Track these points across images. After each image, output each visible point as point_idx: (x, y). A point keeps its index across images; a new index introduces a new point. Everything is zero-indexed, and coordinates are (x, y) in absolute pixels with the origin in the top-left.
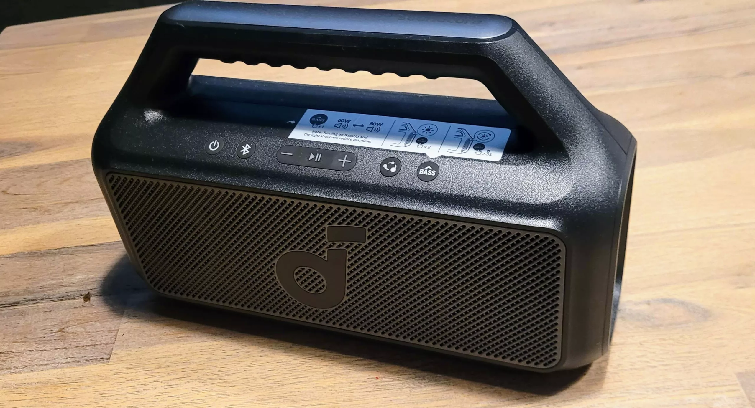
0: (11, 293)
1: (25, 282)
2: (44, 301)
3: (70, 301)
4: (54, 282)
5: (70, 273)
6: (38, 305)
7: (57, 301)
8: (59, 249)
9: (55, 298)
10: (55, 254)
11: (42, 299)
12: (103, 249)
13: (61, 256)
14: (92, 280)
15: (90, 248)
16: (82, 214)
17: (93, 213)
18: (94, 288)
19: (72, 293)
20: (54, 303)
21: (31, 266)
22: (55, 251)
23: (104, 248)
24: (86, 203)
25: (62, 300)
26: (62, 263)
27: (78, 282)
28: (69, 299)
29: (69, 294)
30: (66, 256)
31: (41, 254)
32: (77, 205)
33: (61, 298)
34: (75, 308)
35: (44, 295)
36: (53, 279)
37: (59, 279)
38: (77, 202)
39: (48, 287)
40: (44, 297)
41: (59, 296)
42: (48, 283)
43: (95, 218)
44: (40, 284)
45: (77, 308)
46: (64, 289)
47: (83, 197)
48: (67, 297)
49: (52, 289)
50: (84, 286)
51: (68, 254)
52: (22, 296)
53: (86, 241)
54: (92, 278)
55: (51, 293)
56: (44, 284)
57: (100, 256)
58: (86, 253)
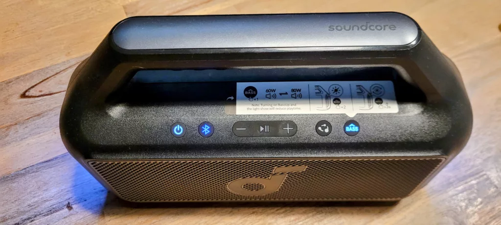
0: (7, 217)
1: (14, 205)
2: (38, 217)
3: (58, 213)
4: (36, 199)
5: (45, 188)
6: (35, 222)
7: (48, 215)
8: (25, 169)
9: (44, 213)
10: (23, 175)
11: (35, 216)
12: (59, 162)
13: (29, 175)
14: (66, 191)
15: (48, 163)
16: (26, 134)
17: (33, 132)
18: (70, 197)
19: (56, 205)
20: (47, 217)
21: (10, 190)
22: (22, 172)
23: (60, 160)
24: (24, 123)
25: (52, 213)
26: (33, 181)
27: (55, 195)
28: (56, 211)
29: (54, 207)
30: (33, 174)
31: (12, 177)
32: (17, 126)
33: (50, 212)
34: (65, 218)
35: (35, 212)
36: (34, 197)
37: (39, 195)
38: (16, 124)
39: (34, 205)
40: (36, 214)
41: (47, 211)
42: (32, 201)
43: (38, 135)
44: (26, 204)
45: (66, 217)
46: (48, 204)
47: (18, 118)
48: (54, 210)
49: (38, 206)
50: (62, 197)
51: (34, 172)
52: (18, 218)
53: (42, 158)
54: (65, 189)
55: (39, 209)
56: (29, 202)
57: (60, 169)
58: (48, 169)
